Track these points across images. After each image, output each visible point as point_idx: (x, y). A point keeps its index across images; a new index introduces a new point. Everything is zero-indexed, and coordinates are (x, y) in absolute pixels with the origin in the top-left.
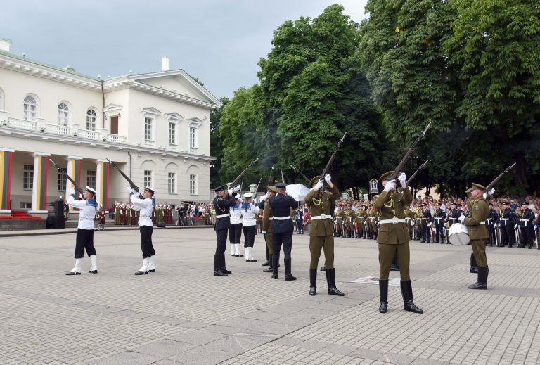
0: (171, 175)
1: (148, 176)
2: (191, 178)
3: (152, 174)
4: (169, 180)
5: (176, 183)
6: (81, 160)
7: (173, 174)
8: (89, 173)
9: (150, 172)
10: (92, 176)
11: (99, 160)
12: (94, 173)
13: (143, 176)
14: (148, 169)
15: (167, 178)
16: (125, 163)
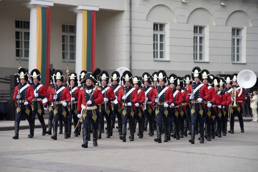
0: (198, 29)
1: (159, 33)
2: (233, 34)
3: (167, 28)
4: (195, 38)
5: (206, 43)
6: (51, 7)
7: (201, 28)
8: (64, 28)
9: (162, 26)
10: (68, 34)
11: (80, 7)
12: (73, 29)
13: (151, 32)
14: (159, 21)
15: (192, 34)
16: (123, 12)
